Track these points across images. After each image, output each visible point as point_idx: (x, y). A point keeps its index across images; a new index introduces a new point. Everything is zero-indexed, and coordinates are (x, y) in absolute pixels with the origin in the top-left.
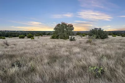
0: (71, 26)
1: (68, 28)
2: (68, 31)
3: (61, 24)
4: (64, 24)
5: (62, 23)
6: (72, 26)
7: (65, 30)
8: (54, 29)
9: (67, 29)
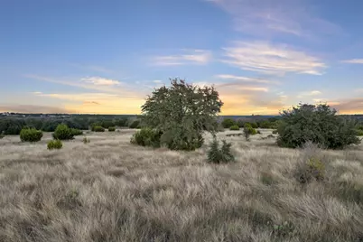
0: (209, 97)
1: (199, 105)
2: (198, 116)
3: (169, 86)
4: (183, 86)
5: (176, 85)
6: (215, 95)
7: (186, 110)
8: (145, 108)
9: (194, 109)
